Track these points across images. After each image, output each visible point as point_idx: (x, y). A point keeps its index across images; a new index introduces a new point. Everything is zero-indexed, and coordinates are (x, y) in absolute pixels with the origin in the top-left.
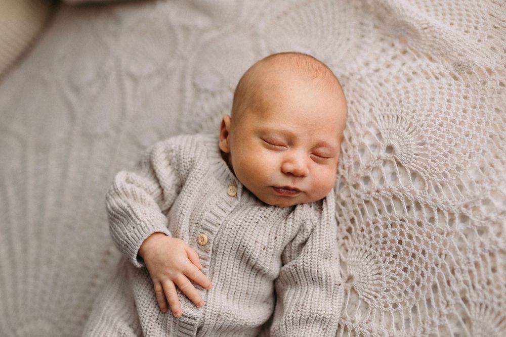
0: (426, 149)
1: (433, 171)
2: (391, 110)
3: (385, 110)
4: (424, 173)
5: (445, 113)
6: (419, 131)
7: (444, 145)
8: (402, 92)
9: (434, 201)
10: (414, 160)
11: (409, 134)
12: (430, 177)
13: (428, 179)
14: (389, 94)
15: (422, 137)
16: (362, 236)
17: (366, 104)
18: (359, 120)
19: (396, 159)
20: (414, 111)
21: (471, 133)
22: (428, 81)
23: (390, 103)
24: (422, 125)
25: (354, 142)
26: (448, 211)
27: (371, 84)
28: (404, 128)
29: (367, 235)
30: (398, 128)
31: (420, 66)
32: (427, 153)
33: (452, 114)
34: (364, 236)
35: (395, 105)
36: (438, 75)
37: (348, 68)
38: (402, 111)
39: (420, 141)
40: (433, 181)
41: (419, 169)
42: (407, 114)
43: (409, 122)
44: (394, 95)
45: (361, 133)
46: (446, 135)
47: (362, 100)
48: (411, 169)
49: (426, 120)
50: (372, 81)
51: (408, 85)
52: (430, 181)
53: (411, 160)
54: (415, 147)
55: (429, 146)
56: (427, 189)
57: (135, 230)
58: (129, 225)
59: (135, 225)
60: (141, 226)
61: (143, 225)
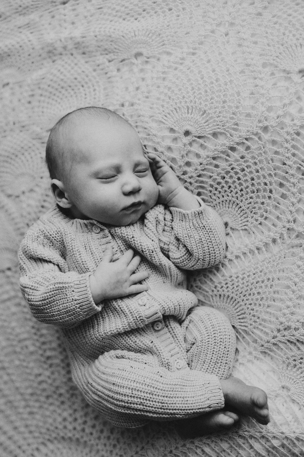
0: (209, 114)
1: (223, 123)
2: (167, 108)
3: (164, 111)
4: (219, 128)
5: (203, 83)
6: (196, 107)
7: (217, 102)
8: (166, 92)
9: (240, 137)
10: (207, 127)
11: (191, 114)
12: (225, 127)
14: (158, 99)
15: (200, 109)
18: (151, 133)
19: (195, 136)
20: (184, 97)
23: (163, 104)
24: (195, 102)
25: (160, 149)
28: (185, 113)
30: (181, 116)
32: (210, 116)
33: (207, 80)
35: (168, 103)
38: (176, 103)
39: (201, 113)
40: (228, 127)
41: (214, 129)
42: (181, 102)
43: (186, 107)
44: (163, 98)
45: (160, 140)
46: (214, 96)
49: (195, 97)
52: (226, 130)
53: (205, 128)
54: (201, 119)
55: (210, 112)
56: (229, 135)
57: (76, 290)
58: (68, 294)
59: (72, 289)
60: (77, 284)
61: (78, 283)
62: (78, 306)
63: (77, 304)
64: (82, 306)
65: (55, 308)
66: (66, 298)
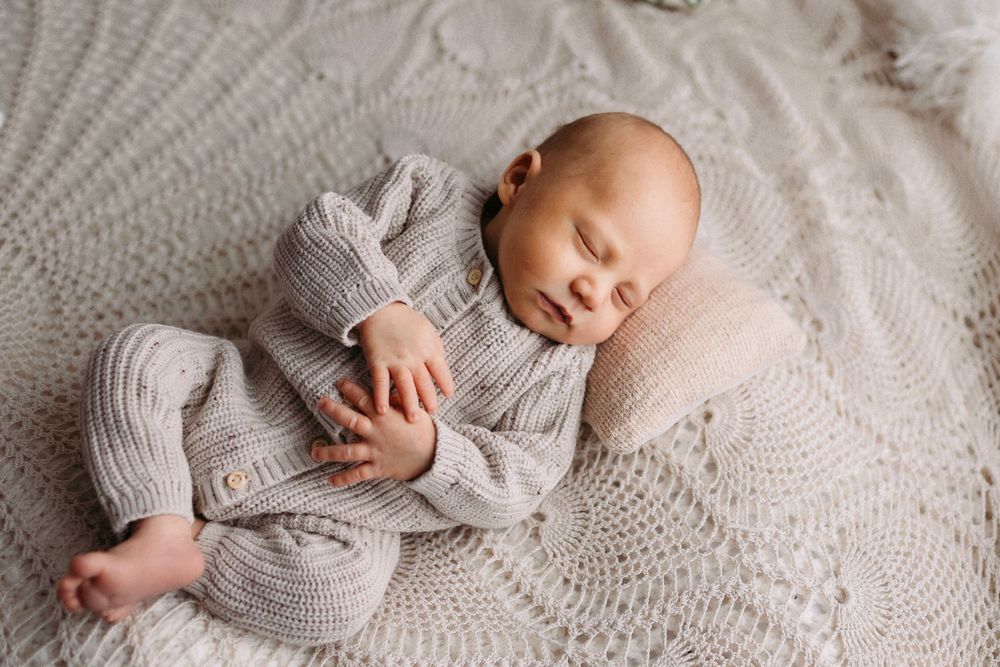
0: (746, 447)
1: (735, 473)
4: (724, 467)
5: (797, 430)
6: (756, 424)
7: (768, 458)
9: (713, 506)
10: (723, 448)
11: (742, 418)
12: (726, 477)
13: (723, 478)
15: (752, 432)
16: (591, 479)
19: (704, 430)
20: (767, 401)
21: (805, 472)
22: (807, 387)
24: (763, 421)
26: (721, 528)
28: (742, 407)
29: (597, 482)
30: (736, 401)
32: (743, 451)
33: (802, 437)
34: (593, 481)
38: (756, 390)
39: (747, 434)
40: (727, 484)
41: (721, 461)
42: (758, 397)
43: (752, 406)
46: (779, 451)
48: (711, 453)
49: (771, 419)
52: (723, 482)
53: (720, 444)
54: (736, 436)
55: (751, 448)
56: (712, 486)
57: (362, 290)
58: (349, 280)
59: (361, 282)
60: (374, 286)
61: (377, 286)
62: (335, 304)
63: (338, 302)
64: (338, 311)
66: (341, 280)
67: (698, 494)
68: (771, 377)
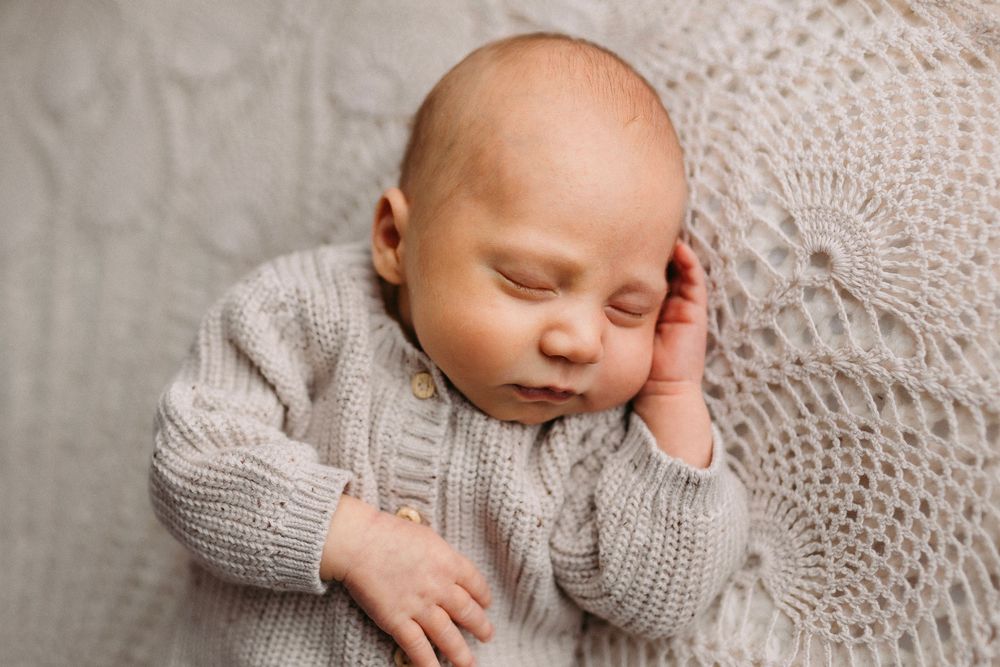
0: (916, 255)
1: (934, 309)
2: (816, 158)
3: (801, 159)
4: (912, 314)
5: (957, 160)
6: (895, 210)
7: (959, 241)
8: (841, 111)
9: (945, 383)
10: (885, 285)
11: (868, 219)
12: (929, 326)
13: (924, 331)
14: (808, 117)
15: (902, 225)
17: (745, 148)
18: (731, 190)
19: (838, 285)
20: (878, 160)
22: (905, 77)
23: (812, 139)
24: (901, 196)
25: (725, 247)
26: (984, 408)
27: (760, 94)
28: (854, 204)
29: (783, 462)
30: (836, 204)
31: (884, 36)
32: (916, 264)
33: (975, 163)
34: (777, 464)
35: (826, 145)
36: (932, 60)
37: (703, 54)
38: (846, 162)
39: (898, 236)
40: (937, 334)
41: (899, 307)
42: (861, 168)
43: (866, 190)
44: (822, 120)
45: (742, 224)
46: (964, 218)
47: (737, 138)
49: (908, 181)
50: (762, 87)
51: (855, 89)
52: (928, 335)
53: (876, 283)
54: (885, 252)
55: (921, 248)
56: (922, 354)
57: (291, 507)
58: (264, 504)
59: (283, 498)
60: (303, 492)
61: (307, 488)
62: (273, 549)
63: (273, 544)
64: (283, 556)
65: (209, 518)
66: (255, 512)
67: (913, 380)
68: (846, 122)
